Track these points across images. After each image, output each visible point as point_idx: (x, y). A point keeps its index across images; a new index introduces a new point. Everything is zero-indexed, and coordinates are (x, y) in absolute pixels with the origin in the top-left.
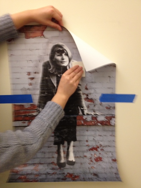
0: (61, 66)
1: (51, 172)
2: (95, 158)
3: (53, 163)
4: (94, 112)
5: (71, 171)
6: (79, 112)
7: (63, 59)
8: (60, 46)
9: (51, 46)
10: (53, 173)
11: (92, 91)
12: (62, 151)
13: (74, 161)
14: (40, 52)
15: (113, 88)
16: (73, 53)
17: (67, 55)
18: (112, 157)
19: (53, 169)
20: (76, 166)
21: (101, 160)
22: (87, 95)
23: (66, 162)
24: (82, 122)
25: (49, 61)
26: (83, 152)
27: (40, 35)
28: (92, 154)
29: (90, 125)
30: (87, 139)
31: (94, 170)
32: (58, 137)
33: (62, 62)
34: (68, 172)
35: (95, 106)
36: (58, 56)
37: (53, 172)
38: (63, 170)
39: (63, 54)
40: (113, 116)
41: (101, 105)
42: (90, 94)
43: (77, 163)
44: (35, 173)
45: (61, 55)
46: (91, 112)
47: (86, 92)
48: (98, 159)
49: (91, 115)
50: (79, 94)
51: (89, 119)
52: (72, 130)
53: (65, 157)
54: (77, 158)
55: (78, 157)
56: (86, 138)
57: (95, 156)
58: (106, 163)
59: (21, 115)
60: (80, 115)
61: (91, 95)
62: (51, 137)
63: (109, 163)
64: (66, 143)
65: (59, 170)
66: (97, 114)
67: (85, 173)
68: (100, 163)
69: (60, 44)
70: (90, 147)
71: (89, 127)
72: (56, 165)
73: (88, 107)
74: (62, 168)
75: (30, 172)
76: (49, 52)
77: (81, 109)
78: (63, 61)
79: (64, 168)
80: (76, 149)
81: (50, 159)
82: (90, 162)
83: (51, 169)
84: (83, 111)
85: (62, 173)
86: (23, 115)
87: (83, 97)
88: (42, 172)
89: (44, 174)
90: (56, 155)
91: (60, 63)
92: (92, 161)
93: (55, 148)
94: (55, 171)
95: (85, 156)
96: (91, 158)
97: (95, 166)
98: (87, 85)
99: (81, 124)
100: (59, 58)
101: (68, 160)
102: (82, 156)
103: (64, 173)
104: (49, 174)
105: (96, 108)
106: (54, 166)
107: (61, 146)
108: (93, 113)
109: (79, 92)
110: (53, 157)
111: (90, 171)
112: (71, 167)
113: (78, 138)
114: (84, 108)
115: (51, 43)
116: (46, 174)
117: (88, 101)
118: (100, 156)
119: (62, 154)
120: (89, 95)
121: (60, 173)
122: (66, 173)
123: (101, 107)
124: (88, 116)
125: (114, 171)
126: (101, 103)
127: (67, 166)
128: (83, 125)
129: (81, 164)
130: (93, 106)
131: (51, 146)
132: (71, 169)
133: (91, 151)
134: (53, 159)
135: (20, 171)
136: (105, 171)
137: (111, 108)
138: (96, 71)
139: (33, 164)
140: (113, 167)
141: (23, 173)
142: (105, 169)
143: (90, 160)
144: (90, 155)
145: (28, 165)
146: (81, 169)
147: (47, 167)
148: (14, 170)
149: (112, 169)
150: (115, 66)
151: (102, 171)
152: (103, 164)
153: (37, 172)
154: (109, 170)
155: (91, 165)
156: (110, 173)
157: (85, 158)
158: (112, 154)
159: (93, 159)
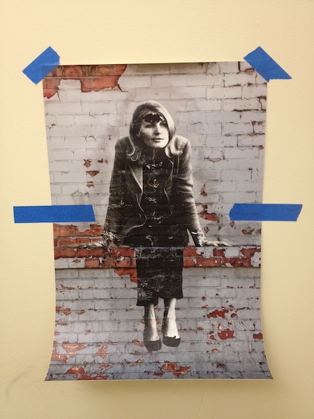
0: (153, 148)
1: (132, 359)
2: (220, 332)
3: (135, 341)
4: (219, 240)
5: (172, 359)
6: (188, 241)
7: (157, 134)
8: (152, 108)
9: (133, 108)
10: (137, 362)
11: (215, 199)
12: (153, 317)
13: (178, 337)
14: (111, 120)
15: (259, 192)
16: (177, 122)
17: (165, 125)
18: (254, 331)
19: (136, 353)
20: (182, 347)
21: (233, 337)
22: (206, 207)
23: (162, 340)
24: (195, 260)
25: (130, 138)
26: (196, 320)
27: (113, 84)
28: (213, 325)
29: (211, 267)
30: (204, 295)
31: (218, 357)
32: (145, 289)
33: (155, 140)
34: (167, 359)
35: (220, 228)
36: (147, 127)
37: (136, 360)
38: (156, 354)
39: (158, 124)
40: (258, 248)
41: (232, 226)
42: (211, 204)
43: (183, 342)
44: (101, 361)
45: (153, 125)
46: (213, 240)
47: (204, 200)
48: (227, 335)
49: (213, 245)
50: (190, 203)
51: (208, 253)
52: (173, 276)
54: (185, 333)
55: (185, 330)
56: (202, 293)
57: (220, 328)
58: (243, 341)
59: (72, 245)
60: (190, 247)
61: (214, 206)
62: (132, 291)
63: (248, 341)
64: (161, 302)
65: (149, 355)
66: (225, 244)
67: (199, 362)
68: (229, 341)
69: (153, 102)
70: (211, 311)
71: (208, 270)
72: (141, 346)
73: (206, 230)
75: (89, 359)
76: (129, 119)
77: (192, 234)
78: (157, 137)
79: (160, 351)
80: (182, 314)
81: (131, 334)
82: (210, 339)
83: (132, 353)
84: (195, 238)
85: (154, 361)
86: (76, 245)
87: (197, 210)
88: (114, 359)
89: (119, 363)
90: (142, 327)
91: (151, 141)
92: (212, 338)
93: (139, 312)
94: (140, 357)
95: (200, 329)
96: (211, 332)
97: (220, 348)
98: (204, 186)
99: (191, 264)
100: (149, 132)
101: (166, 336)
102: (193, 328)
103: (158, 362)
104: (129, 362)
105: (221, 233)
106: (138, 348)
107: (152, 308)
108: (216, 243)
109: (189, 201)
110: (136, 330)
111: (209, 357)
112: (173, 349)
113: (185, 292)
114: (198, 233)
115: (133, 101)
116: (122, 364)
117: (206, 219)
118: (231, 330)
119: (154, 325)
120: (209, 207)
121: (151, 361)
122: (162, 362)
123: (232, 230)
124: (207, 248)
125: (257, 357)
126: (233, 223)
127: (164, 348)
128: (195, 266)
129: (193, 343)
130: (217, 227)
131: (132, 307)
132: (173, 354)
133: (211, 318)
134: (136, 334)
135: (72, 357)
136: (241, 359)
137: (253, 233)
138: (224, 159)
139: (98, 344)
140: (257, 350)
141: (78, 362)
142: (241, 354)
143: (210, 335)
144: (210, 327)
145: (86, 345)
146: (193, 354)
147: (124, 349)
148: (58, 354)
149: (254, 355)
150: (261, 147)
151: (235, 358)
152: (236, 343)
153: (106, 361)
154: (248, 356)
155: (212, 345)
156: (250, 361)
157: (200, 333)
158: (254, 325)
159: (215, 334)
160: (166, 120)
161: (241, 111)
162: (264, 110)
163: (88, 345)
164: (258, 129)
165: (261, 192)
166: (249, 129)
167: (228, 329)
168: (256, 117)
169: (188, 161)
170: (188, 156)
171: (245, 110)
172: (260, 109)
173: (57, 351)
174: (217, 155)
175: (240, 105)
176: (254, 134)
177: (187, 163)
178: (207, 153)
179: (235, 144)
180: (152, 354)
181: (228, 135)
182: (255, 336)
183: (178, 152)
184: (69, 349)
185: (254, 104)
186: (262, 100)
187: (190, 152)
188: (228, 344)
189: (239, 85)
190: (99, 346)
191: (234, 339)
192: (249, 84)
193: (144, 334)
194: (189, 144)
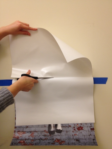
1: (43, 138)
2: (78, 127)
3: (45, 131)
5: (59, 138)
10: (45, 139)
13: (61, 129)
18: (91, 127)
19: (45, 136)
20: (63, 133)
21: (82, 129)
23: (55, 130)
31: (77, 137)
34: (57, 138)
37: (45, 138)
38: (53, 136)
43: (63, 131)
44: (32, 139)
48: (80, 129)
53: (54, 126)
54: (64, 128)
55: (64, 126)
57: (78, 126)
58: (87, 131)
63: (89, 131)
65: (50, 136)
67: (69, 139)
68: (81, 131)
72: (47, 133)
74: (52, 135)
75: (27, 138)
79: (54, 135)
81: (43, 128)
82: (74, 130)
83: (43, 136)
85: (52, 138)
88: (37, 138)
89: (38, 139)
92: (75, 130)
94: (46, 137)
95: (70, 126)
96: (74, 128)
97: (77, 134)
101: (57, 129)
103: (53, 139)
104: (42, 139)
106: (46, 134)
111: (73, 137)
112: (59, 134)
116: (39, 140)
118: (82, 126)
121: (50, 139)
122: (55, 139)
125: (92, 137)
127: (56, 133)
129: (67, 132)
132: (59, 136)
134: (45, 128)
135: (21, 137)
136: (86, 138)
139: (30, 132)
140: (92, 134)
141: (23, 139)
142: (86, 136)
143: (73, 129)
144: (74, 126)
145: (26, 132)
146: (67, 136)
147: (40, 134)
148: (16, 136)
149: (91, 136)
151: (83, 137)
152: (84, 132)
153: (33, 138)
154: (88, 137)
155: (74, 132)
156: (89, 139)
157: (70, 128)
158: (91, 125)
159: (76, 128)
163: (27, 132)
167: (81, 126)
173: (15, 134)
180: (51, 136)
182: (91, 129)
184: (20, 134)
188: (80, 132)
190: (31, 133)
191: (83, 130)
193: (48, 128)
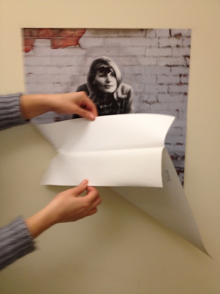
0: (105, 93)
7: (108, 82)
8: (105, 62)
9: (90, 61)
14: (74, 71)
15: (183, 128)
16: (123, 73)
25: (87, 85)
27: (75, 43)
36: (101, 76)
39: (109, 75)
40: (182, 170)
45: (105, 75)
69: (105, 58)
76: (87, 70)
78: (108, 85)
91: (103, 88)
100: (102, 80)
115: (90, 56)
137: (179, 159)
138: (158, 102)
150: (186, 94)
160: (114, 72)
161: (171, 66)
162: (188, 66)
164: (183, 80)
165: (185, 128)
166: (177, 80)
168: (182, 71)
169: (131, 104)
170: (131, 99)
171: (174, 66)
172: (185, 65)
174: (153, 99)
175: (170, 62)
176: (181, 84)
177: (130, 105)
178: (145, 98)
179: (166, 91)
181: (161, 84)
183: (124, 96)
185: (181, 61)
186: (187, 59)
187: (133, 96)
189: (169, 47)
192: (178, 46)
194: (132, 91)
